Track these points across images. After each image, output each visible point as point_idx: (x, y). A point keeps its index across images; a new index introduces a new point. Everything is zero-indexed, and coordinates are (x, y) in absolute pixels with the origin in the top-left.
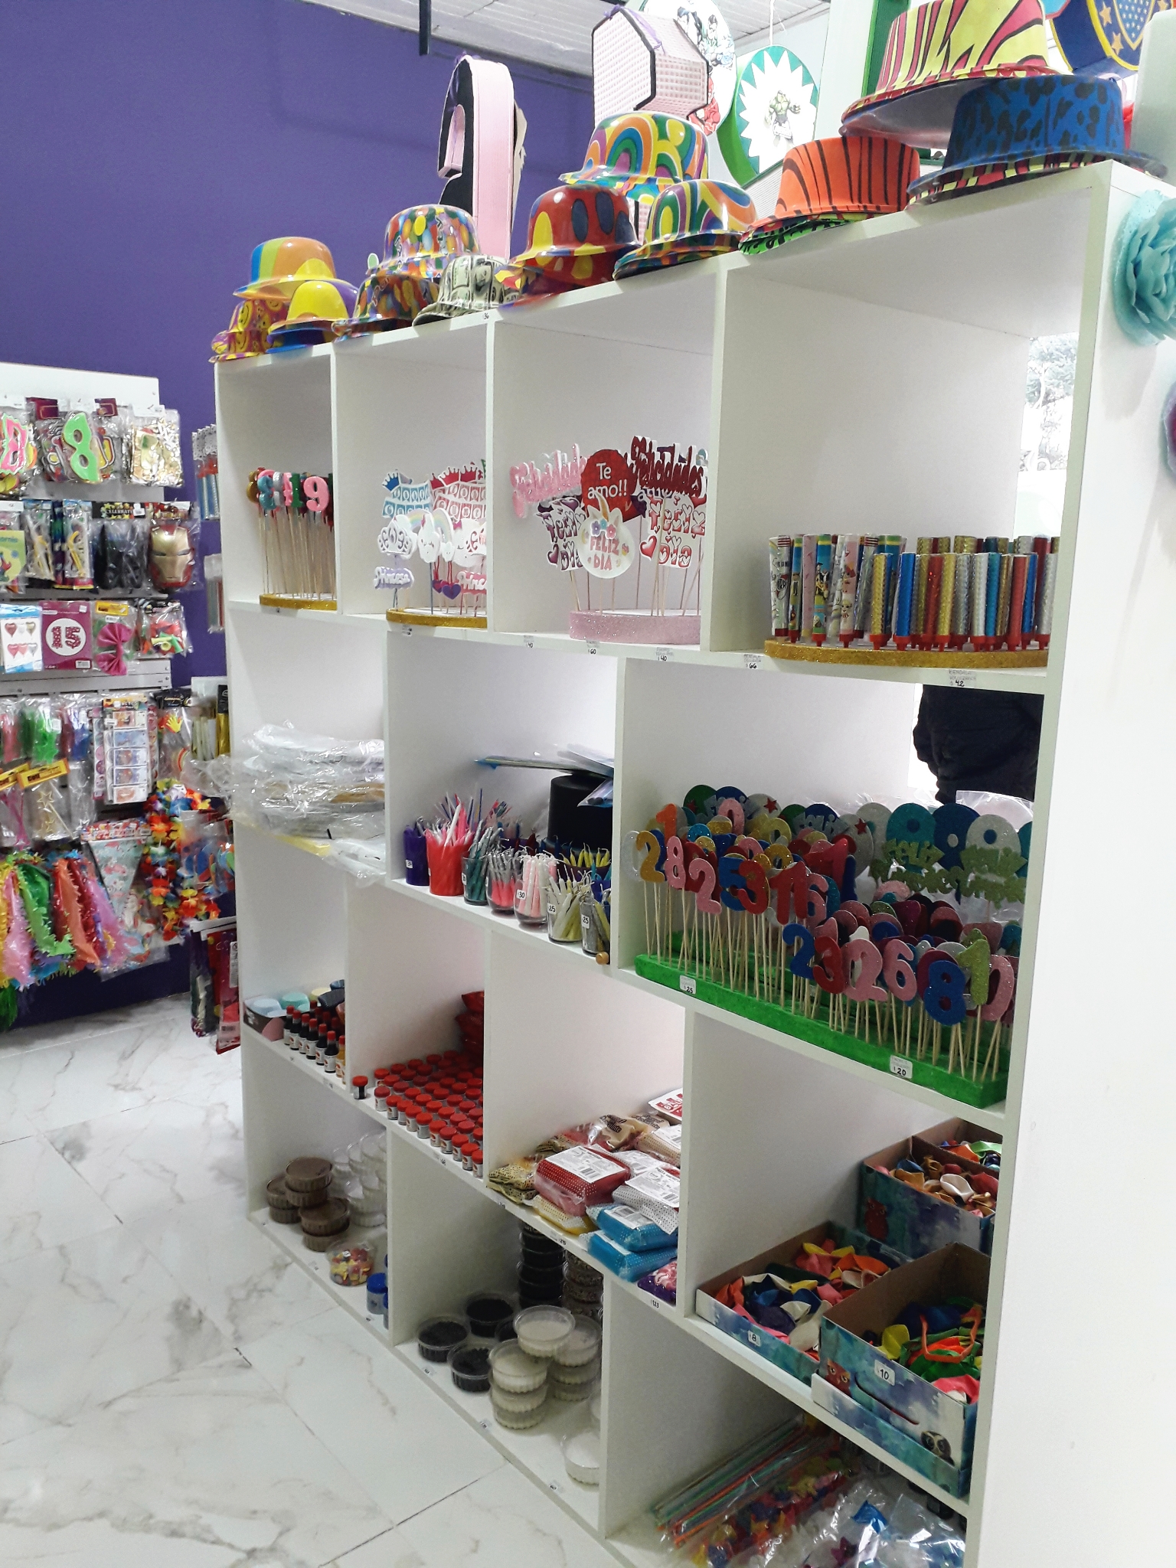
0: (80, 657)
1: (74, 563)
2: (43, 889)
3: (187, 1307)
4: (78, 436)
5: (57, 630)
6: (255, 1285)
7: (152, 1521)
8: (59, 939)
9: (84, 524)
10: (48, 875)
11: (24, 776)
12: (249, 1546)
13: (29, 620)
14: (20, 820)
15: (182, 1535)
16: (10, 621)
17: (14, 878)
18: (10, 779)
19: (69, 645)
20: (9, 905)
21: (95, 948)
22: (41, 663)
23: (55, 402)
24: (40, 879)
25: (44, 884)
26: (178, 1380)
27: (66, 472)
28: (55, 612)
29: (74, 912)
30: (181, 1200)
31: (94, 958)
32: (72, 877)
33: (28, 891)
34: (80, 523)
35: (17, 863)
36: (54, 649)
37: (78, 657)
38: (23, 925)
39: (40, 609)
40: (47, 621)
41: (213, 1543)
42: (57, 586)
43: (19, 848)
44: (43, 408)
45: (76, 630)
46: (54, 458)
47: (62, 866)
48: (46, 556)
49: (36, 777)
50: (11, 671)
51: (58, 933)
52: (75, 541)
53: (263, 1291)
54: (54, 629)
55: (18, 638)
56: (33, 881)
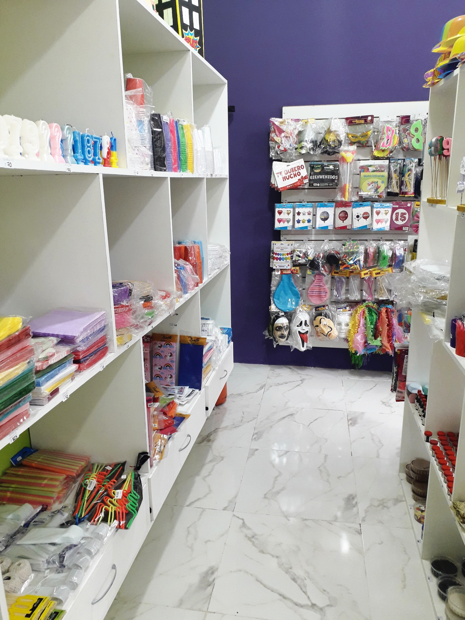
0: (405, 225)
1: (407, 185)
2: (374, 318)
3: (353, 498)
4: (417, 130)
5: (397, 214)
6: (384, 503)
7: (290, 570)
8: (376, 339)
9: (413, 169)
10: (377, 313)
11: (374, 273)
12: (314, 602)
13: (386, 209)
14: (370, 289)
15: (296, 582)
16: (378, 210)
17: (364, 312)
18: (369, 273)
19: (401, 220)
20: (360, 322)
21: (390, 346)
22: (389, 227)
23: (409, 117)
24: (374, 314)
25: (375, 317)
26: (332, 524)
27: (410, 147)
28: (397, 206)
29: (384, 330)
30: (378, 457)
31: (390, 350)
32: (387, 315)
33: (368, 318)
34: (412, 168)
35: (367, 306)
36: (395, 222)
37: (404, 225)
38: (364, 331)
39: (392, 205)
40: (394, 210)
41: (304, 592)
42: (400, 195)
43: (368, 300)
44: (404, 120)
45: (405, 214)
46: (406, 141)
47: (383, 310)
48: (397, 182)
49: (379, 273)
50: (376, 230)
51: (375, 337)
52: (409, 176)
53: (385, 507)
54: (396, 213)
55: (380, 217)
56: (371, 315)
